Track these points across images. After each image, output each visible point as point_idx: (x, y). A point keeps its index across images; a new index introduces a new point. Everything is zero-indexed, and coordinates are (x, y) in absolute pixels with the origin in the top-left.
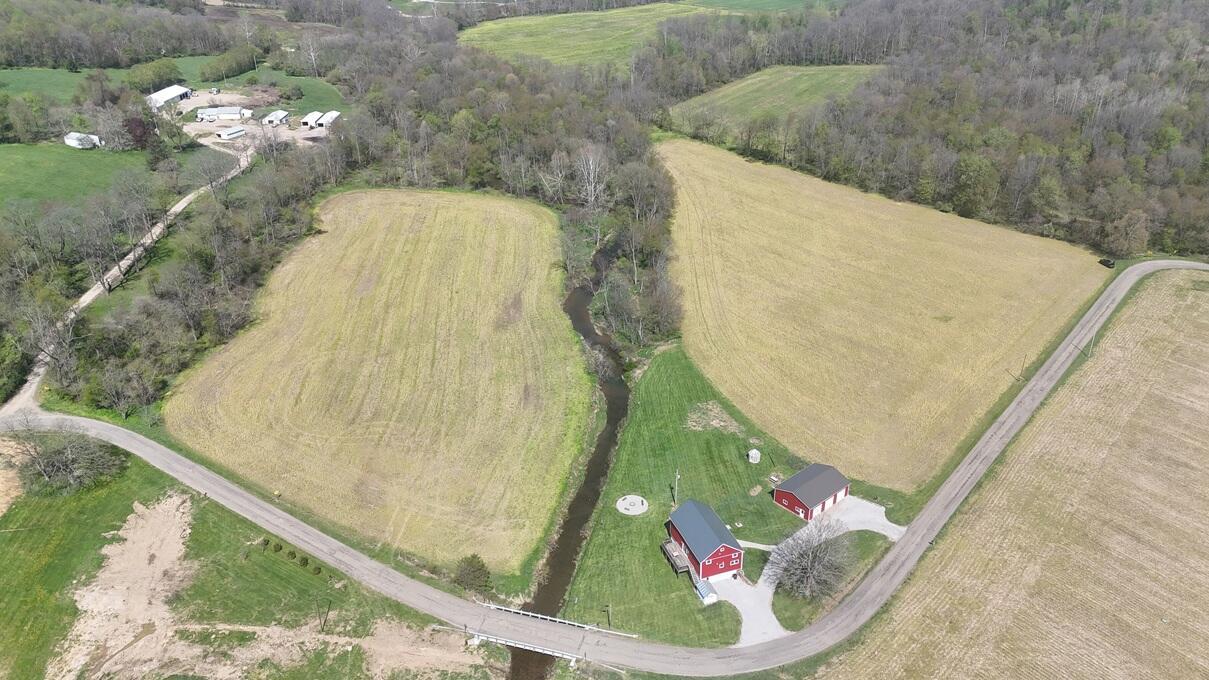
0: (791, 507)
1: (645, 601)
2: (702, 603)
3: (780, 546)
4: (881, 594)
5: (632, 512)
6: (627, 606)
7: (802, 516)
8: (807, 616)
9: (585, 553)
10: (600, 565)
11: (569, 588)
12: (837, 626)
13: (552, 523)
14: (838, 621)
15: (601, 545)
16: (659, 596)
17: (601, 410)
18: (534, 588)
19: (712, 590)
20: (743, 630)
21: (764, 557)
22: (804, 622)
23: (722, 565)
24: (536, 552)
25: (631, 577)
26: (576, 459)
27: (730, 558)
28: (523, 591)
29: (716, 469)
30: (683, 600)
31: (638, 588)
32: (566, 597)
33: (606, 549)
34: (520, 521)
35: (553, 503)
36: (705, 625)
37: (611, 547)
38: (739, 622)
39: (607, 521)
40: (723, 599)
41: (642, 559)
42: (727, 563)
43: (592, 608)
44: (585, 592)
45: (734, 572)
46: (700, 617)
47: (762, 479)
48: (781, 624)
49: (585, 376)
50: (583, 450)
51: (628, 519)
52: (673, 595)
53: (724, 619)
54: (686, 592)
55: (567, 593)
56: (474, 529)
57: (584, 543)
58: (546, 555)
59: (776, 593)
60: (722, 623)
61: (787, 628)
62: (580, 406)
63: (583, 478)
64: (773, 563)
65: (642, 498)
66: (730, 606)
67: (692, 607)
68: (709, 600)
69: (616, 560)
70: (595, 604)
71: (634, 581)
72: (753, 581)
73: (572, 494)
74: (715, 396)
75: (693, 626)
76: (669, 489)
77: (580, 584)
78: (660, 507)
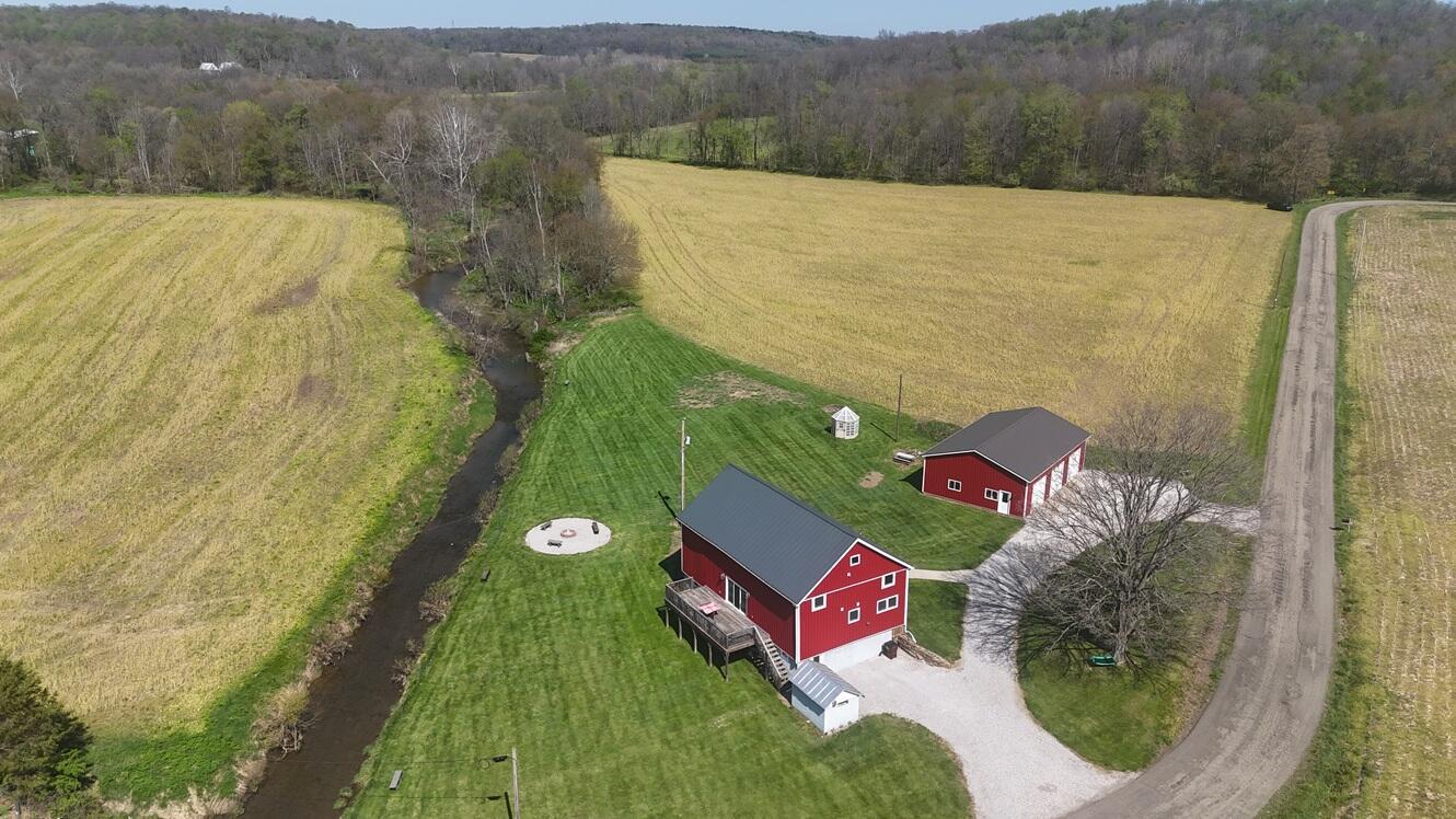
0: (973, 495)
1: (633, 750)
2: (816, 730)
3: (980, 569)
4: (1305, 643)
5: (569, 548)
6: (574, 772)
7: (1003, 508)
8: (1150, 722)
9: (431, 655)
10: (479, 674)
11: (374, 751)
12: (1250, 737)
13: (335, 595)
14: (1244, 724)
15: (485, 626)
16: (676, 728)
17: (481, 401)
18: (247, 769)
19: (839, 683)
20: (973, 787)
21: (954, 599)
22: (1146, 739)
23: (854, 615)
24: (275, 670)
25: (579, 695)
26: (417, 473)
27: (875, 592)
28: (203, 781)
29: (765, 454)
30: (755, 733)
31: (605, 717)
32: (363, 778)
33: (496, 634)
34: (237, 599)
35: (347, 554)
36: (842, 790)
37: (513, 627)
38: (950, 767)
39: (505, 573)
40: (877, 710)
41: (608, 645)
42: (868, 611)
43: (452, 793)
44: (428, 750)
45: (886, 636)
46: (821, 771)
47: (876, 460)
48: (1083, 755)
49: (445, 359)
50: (434, 458)
51: (560, 566)
52: (721, 721)
53: (900, 763)
54: (759, 707)
55: (367, 768)
56: (81, 632)
57: (434, 630)
58: (309, 673)
59: (1023, 675)
60: (899, 778)
61: (1106, 763)
62: (433, 395)
63: (436, 509)
64: (981, 607)
65: (591, 522)
66: (906, 725)
67: (788, 745)
68: (836, 718)
69: (531, 652)
70: (462, 782)
71: (591, 701)
72: (945, 654)
73: (404, 535)
74: (727, 365)
75: (804, 801)
76: (658, 501)
77: (415, 732)
78: (642, 533)
